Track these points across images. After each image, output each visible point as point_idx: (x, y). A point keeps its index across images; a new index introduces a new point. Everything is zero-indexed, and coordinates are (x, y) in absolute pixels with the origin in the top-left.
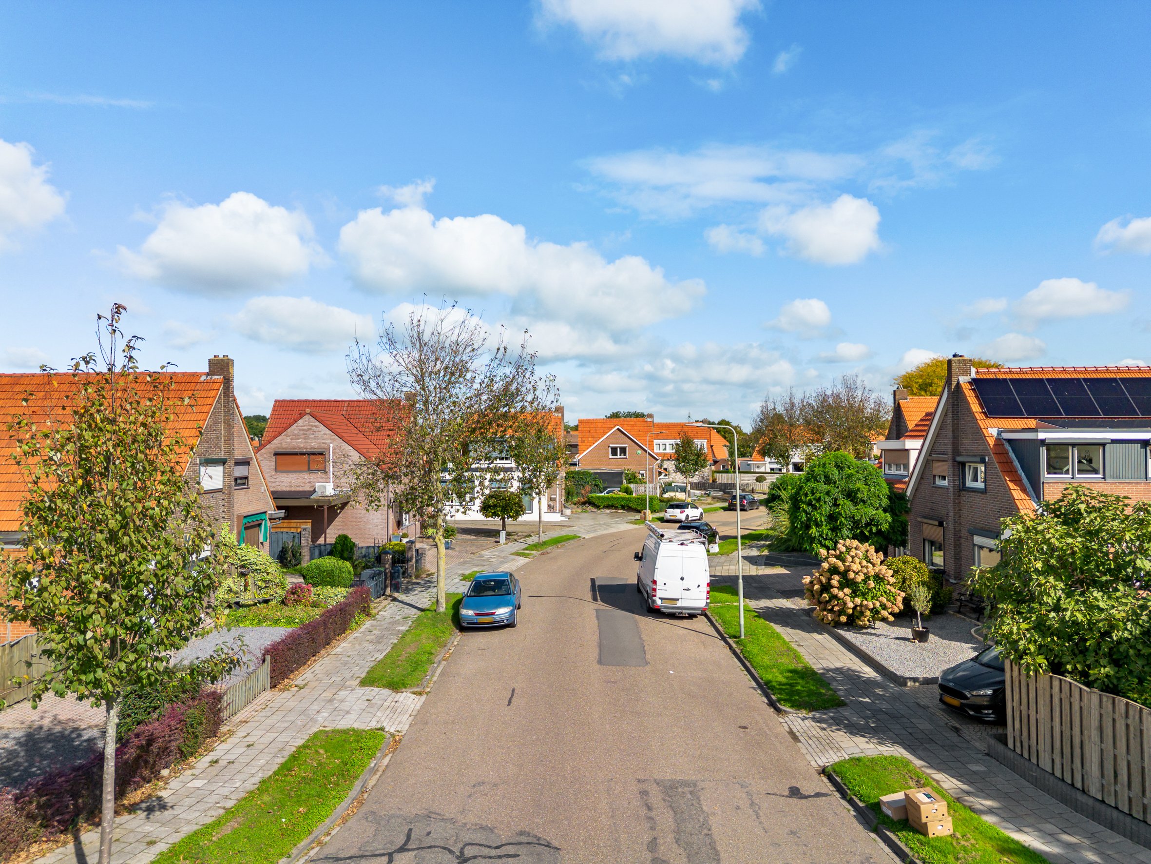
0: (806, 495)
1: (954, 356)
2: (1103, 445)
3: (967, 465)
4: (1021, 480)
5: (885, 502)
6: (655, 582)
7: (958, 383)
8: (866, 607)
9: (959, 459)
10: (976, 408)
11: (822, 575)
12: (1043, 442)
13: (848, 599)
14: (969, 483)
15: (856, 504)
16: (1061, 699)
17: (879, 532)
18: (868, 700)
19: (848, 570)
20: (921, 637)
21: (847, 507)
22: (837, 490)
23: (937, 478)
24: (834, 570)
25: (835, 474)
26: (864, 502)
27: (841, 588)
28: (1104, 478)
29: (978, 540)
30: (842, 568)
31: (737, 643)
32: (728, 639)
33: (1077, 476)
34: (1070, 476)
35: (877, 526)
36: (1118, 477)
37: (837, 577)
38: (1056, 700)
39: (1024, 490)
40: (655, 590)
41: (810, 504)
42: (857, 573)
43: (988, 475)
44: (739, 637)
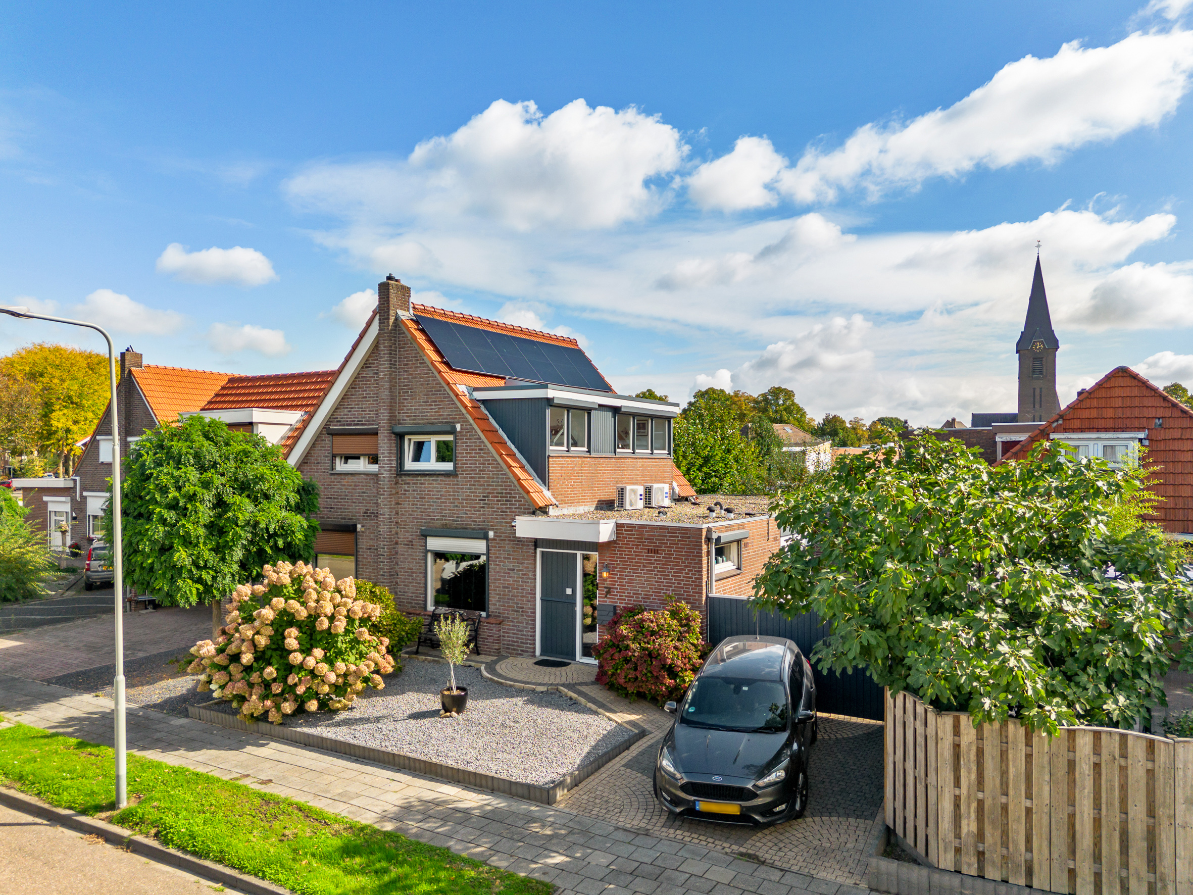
0: (164, 490)
1: (390, 278)
2: (589, 411)
3: (407, 438)
5: (294, 498)
7: (397, 319)
8: (357, 674)
9: (399, 429)
10: (433, 355)
11: (258, 633)
12: (549, 402)
13: (324, 668)
14: (409, 465)
15: (255, 501)
21: (244, 508)
22: (223, 480)
23: (338, 460)
24: (286, 620)
25: (211, 452)
26: (267, 497)
27: (307, 651)
28: (589, 451)
29: (434, 543)
33: (573, 449)
34: (565, 448)
36: (598, 451)
37: (293, 632)
38: (1085, 769)
39: (523, 468)
41: (173, 506)
42: (332, 618)
43: (461, 450)
44: (113, 806)
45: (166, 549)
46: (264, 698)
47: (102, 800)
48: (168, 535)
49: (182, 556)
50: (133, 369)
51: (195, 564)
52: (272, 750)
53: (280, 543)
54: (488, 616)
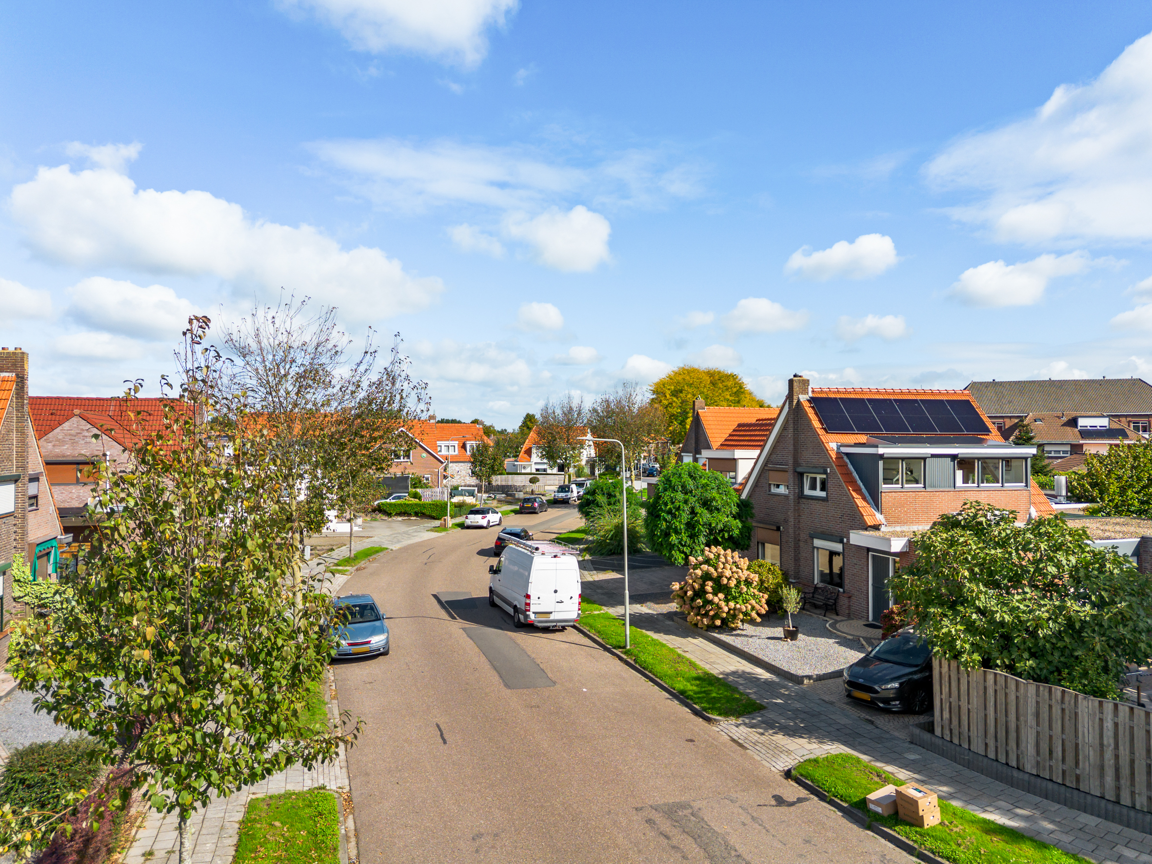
0: (666, 504)
1: (795, 376)
2: (924, 459)
3: (805, 475)
4: (860, 490)
5: (735, 510)
6: (528, 597)
7: (799, 401)
8: (740, 610)
9: (799, 470)
10: (816, 424)
11: (694, 582)
12: (881, 457)
13: (723, 604)
14: (807, 492)
15: (711, 511)
16: (996, 691)
17: (731, 538)
18: (779, 701)
19: (720, 576)
20: (792, 635)
21: (704, 516)
22: (694, 499)
23: (772, 486)
24: (707, 577)
25: (690, 484)
26: (718, 510)
27: (715, 594)
28: (925, 487)
29: (817, 543)
30: (715, 574)
31: (625, 653)
32: (614, 650)
33: (906, 486)
34: (900, 486)
35: (728, 532)
36: (934, 487)
37: (710, 583)
38: (991, 692)
39: (864, 499)
40: (528, 604)
41: (669, 512)
42: (729, 579)
43: (829, 485)
44: (624, 647)
45: (667, 535)
46: (698, 614)
47: (622, 644)
48: (668, 527)
49: (673, 538)
50: (700, 411)
51: (680, 543)
52: (700, 642)
53: (726, 535)
54: (844, 592)
